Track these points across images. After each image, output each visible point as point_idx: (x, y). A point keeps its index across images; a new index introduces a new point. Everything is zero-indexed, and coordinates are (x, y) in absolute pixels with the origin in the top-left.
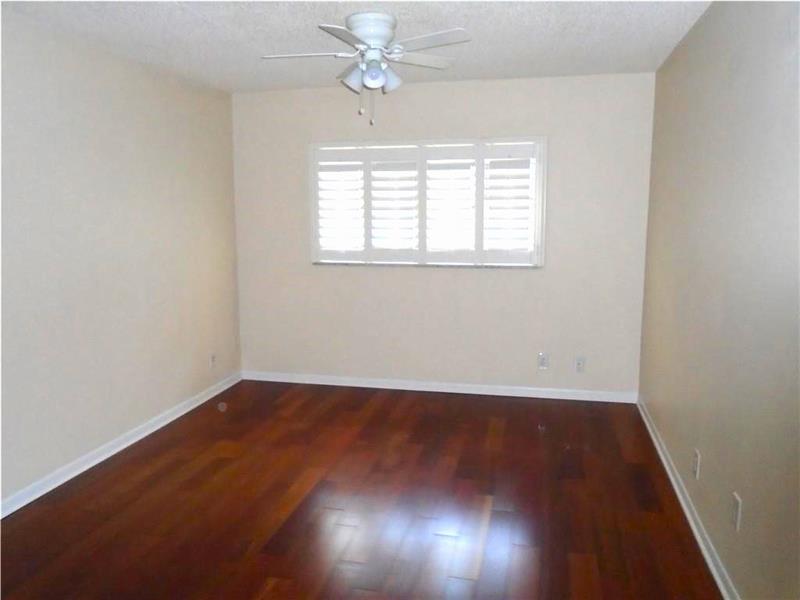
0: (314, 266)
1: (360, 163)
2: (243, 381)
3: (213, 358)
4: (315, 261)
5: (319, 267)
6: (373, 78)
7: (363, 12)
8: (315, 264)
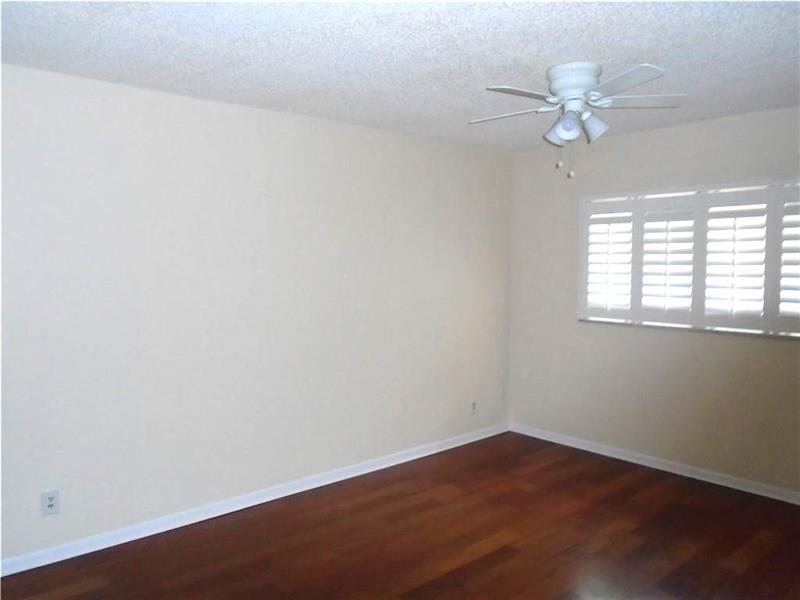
0: (580, 323)
1: (629, 214)
2: (509, 432)
3: (474, 404)
4: (582, 317)
5: (586, 324)
6: (568, 129)
7: (564, 63)
8: (581, 321)
